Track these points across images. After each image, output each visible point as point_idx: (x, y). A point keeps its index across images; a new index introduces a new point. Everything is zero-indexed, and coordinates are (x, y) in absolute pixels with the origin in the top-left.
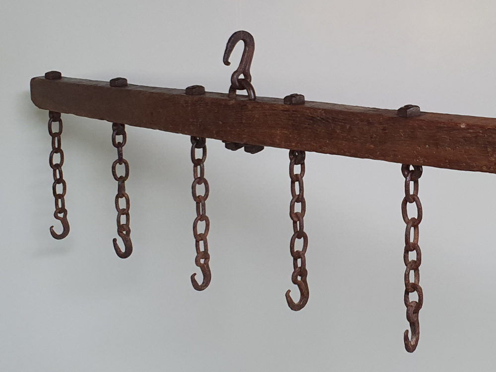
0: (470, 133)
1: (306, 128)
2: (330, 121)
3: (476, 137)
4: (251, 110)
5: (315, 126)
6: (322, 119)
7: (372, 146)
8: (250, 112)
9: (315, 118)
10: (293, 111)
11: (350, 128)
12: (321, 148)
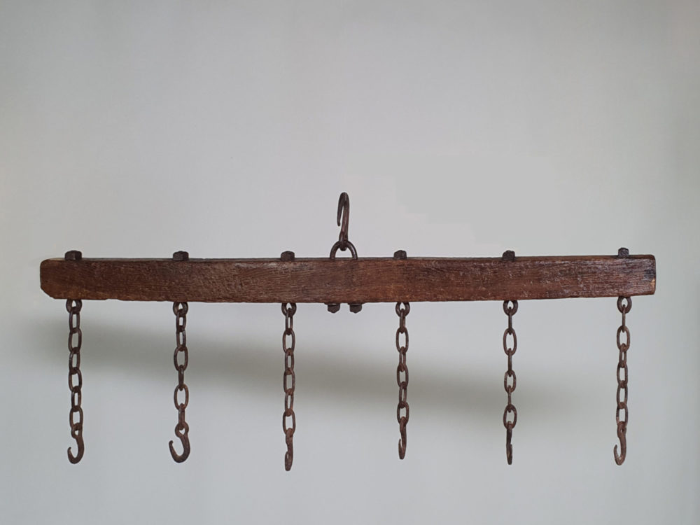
0: (566, 267)
1: (420, 280)
2: (444, 270)
3: (569, 270)
4: (363, 269)
5: (430, 276)
6: (437, 269)
7: (484, 289)
8: (361, 271)
9: (430, 269)
10: (408, 265)
11: (463, 274)
12: (435, 296)
